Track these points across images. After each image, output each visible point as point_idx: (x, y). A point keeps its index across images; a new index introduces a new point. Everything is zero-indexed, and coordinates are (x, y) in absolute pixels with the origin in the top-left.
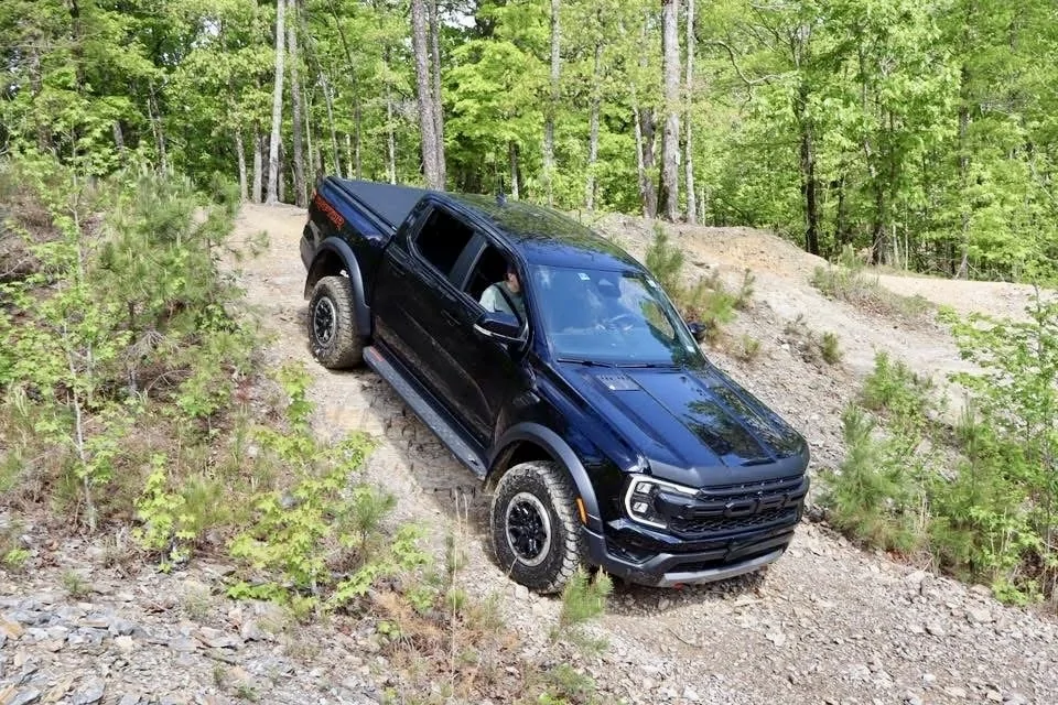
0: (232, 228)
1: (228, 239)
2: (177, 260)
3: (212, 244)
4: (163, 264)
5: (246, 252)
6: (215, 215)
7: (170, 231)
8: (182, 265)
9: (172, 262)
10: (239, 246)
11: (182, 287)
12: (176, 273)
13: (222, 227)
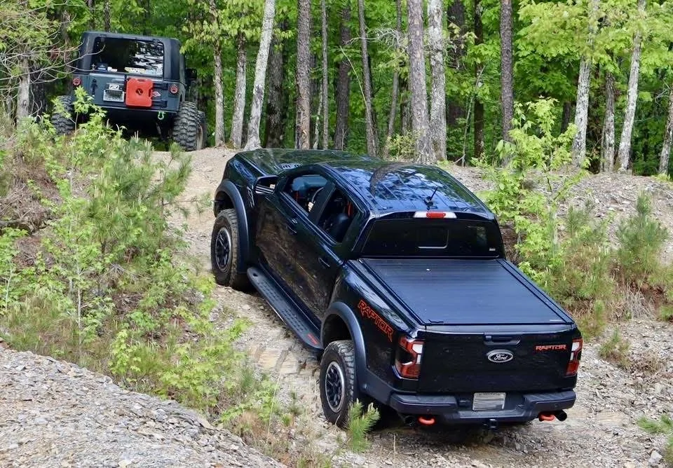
0: (182, 190)
1: (178, 198)
2: (139, 214)
3: (165, 202)
4: (129, 216)
5: (193, 209)
6: (170, 179)
7: (133, 191)
8: (141, 217)
9: (135, 215)
10: (186, 205)
11: (138, 236)
12: (136, 224)
13: (174, 189)
